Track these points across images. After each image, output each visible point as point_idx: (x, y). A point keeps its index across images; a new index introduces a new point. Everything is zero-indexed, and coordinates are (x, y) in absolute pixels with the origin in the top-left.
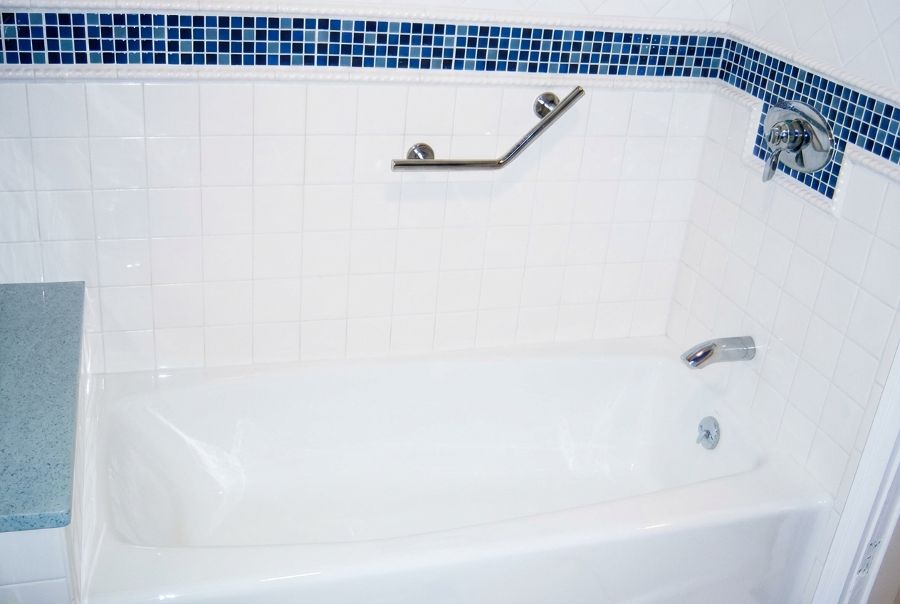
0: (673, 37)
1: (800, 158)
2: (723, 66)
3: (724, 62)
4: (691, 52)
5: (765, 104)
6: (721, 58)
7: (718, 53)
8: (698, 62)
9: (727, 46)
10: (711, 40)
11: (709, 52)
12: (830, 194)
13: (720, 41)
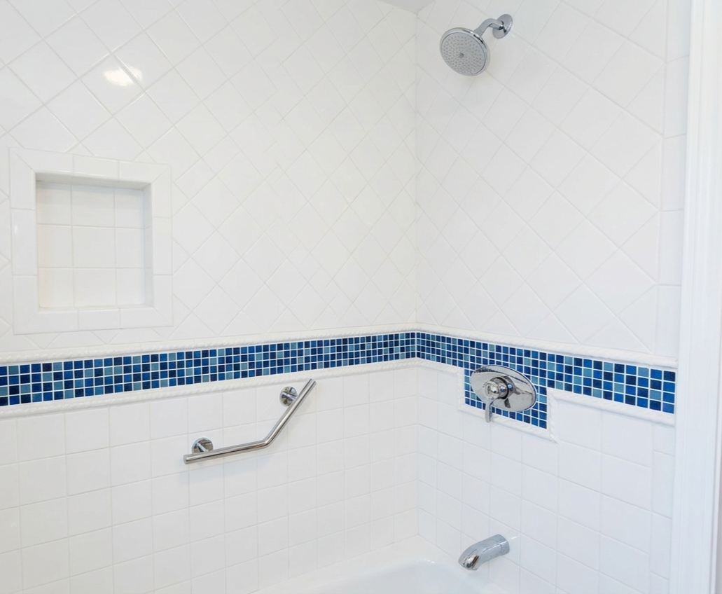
0: (384, 336)
1: (507, 404)
2: (418, 349)
3: (418, 347)
4: (397, 344)
5: (465, 370)
6: (416, 345)
7: (413, 342)
8: (402, 350)
9: (418, 337)
10: (407, 335)
11: (407, 342)
12: (543, 425)
13: (413, 335)
